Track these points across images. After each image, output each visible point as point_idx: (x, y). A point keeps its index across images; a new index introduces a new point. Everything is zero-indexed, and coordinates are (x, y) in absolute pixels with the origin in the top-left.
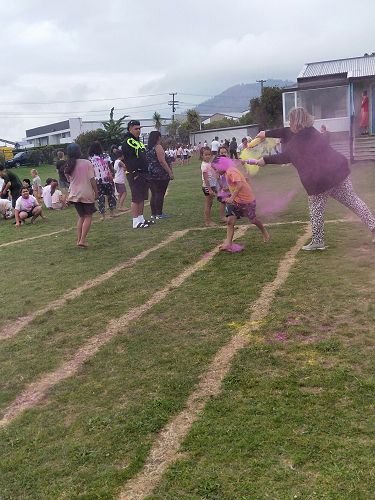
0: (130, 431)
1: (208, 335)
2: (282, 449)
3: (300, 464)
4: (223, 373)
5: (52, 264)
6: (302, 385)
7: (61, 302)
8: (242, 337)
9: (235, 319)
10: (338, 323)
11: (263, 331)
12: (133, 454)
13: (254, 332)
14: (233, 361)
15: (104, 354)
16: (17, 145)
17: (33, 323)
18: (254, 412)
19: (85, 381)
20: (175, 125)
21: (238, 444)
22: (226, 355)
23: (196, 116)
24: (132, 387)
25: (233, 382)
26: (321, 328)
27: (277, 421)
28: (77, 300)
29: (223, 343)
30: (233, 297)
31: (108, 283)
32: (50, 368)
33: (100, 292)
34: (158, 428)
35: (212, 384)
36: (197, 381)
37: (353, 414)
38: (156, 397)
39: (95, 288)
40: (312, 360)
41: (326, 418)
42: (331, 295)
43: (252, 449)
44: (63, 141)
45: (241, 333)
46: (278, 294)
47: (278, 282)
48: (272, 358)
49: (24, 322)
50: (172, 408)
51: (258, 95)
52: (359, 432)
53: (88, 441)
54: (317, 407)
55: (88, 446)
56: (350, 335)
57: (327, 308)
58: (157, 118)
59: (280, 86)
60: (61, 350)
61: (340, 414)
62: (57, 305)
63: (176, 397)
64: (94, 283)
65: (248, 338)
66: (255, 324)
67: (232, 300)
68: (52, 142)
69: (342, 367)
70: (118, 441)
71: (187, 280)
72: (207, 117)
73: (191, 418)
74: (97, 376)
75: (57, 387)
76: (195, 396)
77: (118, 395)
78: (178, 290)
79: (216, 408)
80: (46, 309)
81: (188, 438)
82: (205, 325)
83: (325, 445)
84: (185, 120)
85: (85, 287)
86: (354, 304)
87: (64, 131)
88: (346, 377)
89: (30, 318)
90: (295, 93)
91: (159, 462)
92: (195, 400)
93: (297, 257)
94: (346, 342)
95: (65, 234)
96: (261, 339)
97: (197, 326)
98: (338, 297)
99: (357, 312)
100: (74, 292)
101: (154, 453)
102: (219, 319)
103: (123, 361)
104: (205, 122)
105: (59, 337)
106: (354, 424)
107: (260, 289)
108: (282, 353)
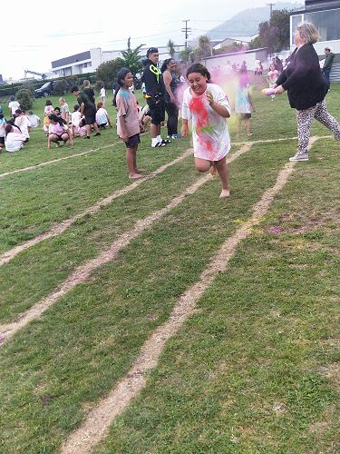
0: (158, 296)
1: (217, 229)
2: (272, 305)
3: (284, 314)
4: (229, 256)
5: (85, 179)
6: (291, 263)
7: (96, 208)
8: (244, 230)
9: (239, 217)
10: (324, 218)
11: (263, 225)
12: (161, 310)
13: (255, 227)
14: (238, 246)
15: (134, 245)
16: (44, 76)
17: (75, 224)
18: (252, 282)
19: (121, 264)
20: (187, 52)
21: (239, 302)
22: (231, 243)
23: (207, 41)
24: (158, 268)
25: (236, 261)
26: (310, 223)
27: (270, 287)
28: (108, 206)
29: (229, 235)
30: (238, 201)
31: (133, 193)
32: (93, 257)
33: (127, 200)
34: (179, 294)
35: (220, 263)
36: (209, 262)
37: (329, 281)
38: (176, 273)
39: (123, 197)
40: (300, 245)
41: (308, 284)
42: (320, 197)
43: (250, 305)
44: (85, 71)
45: (244, 228)
46: (277, 197)
47: (277, 188)
48: (268, 244)
49: (67, 223)
50: (189, 282)
51: (267, 18)
52: (331, 293)
53: (127, 303)
55: (127, 307)
56: (333, 227)
57: (317, 207)
58: (171, 45)
59: (289, 9)
60: (99, 243)
61: (318, 282)
62: (92, 210)
63: (192, 273)
64: (121, 192)
65: (249, 231)
66: (255, 220)
67: (237, 203)
68: (75, 72)
69: (324, 250)
70: (149, 302)
71: (200, 188)
72: (217, 43)
73: (203, 287)
74: (129, 260)
75: (98, 269)
76: (207, 272)
77: (147, 273)
78: (193, 196)
79: (223, 279)
80: (84, 214)
81: (201, 299)
82: (215, 222)
83: (305, 301)
84: (196, 46)
85: (115, 196)
87: (85, 61)
88: (326, 257)
89: (72, 221)
90: (303, 15)
91: (180, 315)
92: (207, 275)
93: (294, 167)
94: (329, 232)
95: (93, 154)
96: (261, 232)
97: (209, 223)
98: (326, 199)
100: (105, 200)
101: (176, 309)
102: (226, 217)
103: (149, 250)
104: (216, 48)
105: (96, 234)
106: (328, 288)
107: (261, 194)
108: (277, 241)
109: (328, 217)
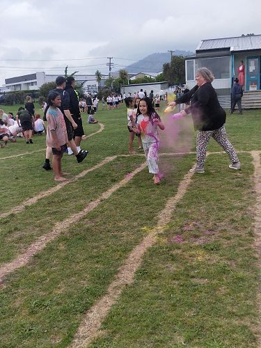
0: (65, 311)
1: (126, 236)
2: (177, 328)
3: (189, 340)
4: (136, 267)
5: (17, 178)
6: (193, 277)
7: (21, 207)
8: (151, 238)
9: (146, 224)
10: (220, 229)
11: (166, 234)
12: (65, 331)
13: (160, 235)
14: (144, 257)
15: (50, 249)
18: (157, 298)
19: (34, 270)
20: (110, 80)
21: (144, 324)
22: (139, 252)
23: (125, 74)
24: (68, 276)
25: (142, 274)
26: (208, 233)
27: (174, 305)
28: (32, 207)
29: (137, 243)
30: (146, 208)
31: (56, 194)
32: (8, 260)
33: (50, 201)
34: (86, 309)
35: (127, 275)
36: (117, 272)
37: (229, 300)
38: (86, 284)
39: (47, 198)
40: (201, 257)
41: (210, 303)
42: (215, 207)
43: (154, 328)
44: (31, 88)
45: (150, 235)
46: (178, 206)
47: (178, 197)
48: (172, 255)
50: (97, 294)
51: (169, 61)
52: (233, 314)
53: (32, 320)
54: (203, 294)
55: (32, 324)
56: (228, 239)
57: (212, 218)
58: (98, 74)
59: (184, 55)
60: (18, 245)
61: (219, 300)
62: (18, 209)
63: (100, 284)
64: (46, 194)
65: (155, 239)
66: (160, 228)
67: (145, 210)
68: (24, 88)
69: (223, 262)
70: (54, 319)
71: (114, 194)
72: (133, 75)
73: (110, 302)
74: (42, 266)
75: (11, 275)
76: (114, 284)
77: (58, 283)
78: (107, 201)
79: (130, 294)
80: (10, 213)
81: (108, 319)
82: (126, 228)
83: (208, 325)
84: (118, 76)
85: (40, 197)
86: (232, 215)
87: (32, 81)
88: (224, 271)
90: (194, 60)
91: (84, 337)
92: (114, 288)
93: (192, 178)
94: (225, 243)
95: (28, 156)
96: (164, 241)
97: (119, 229)
98: (220, 209)
99: (233, 221)
100: (31, 200)
101: (81, 329)
102: (135, 224)
103: (63, 255)
104: (132, 79)
105: (17, 235)
106: (229, 308)
107: (165, 202)
108: (179, 252)
109: (223, 229)
